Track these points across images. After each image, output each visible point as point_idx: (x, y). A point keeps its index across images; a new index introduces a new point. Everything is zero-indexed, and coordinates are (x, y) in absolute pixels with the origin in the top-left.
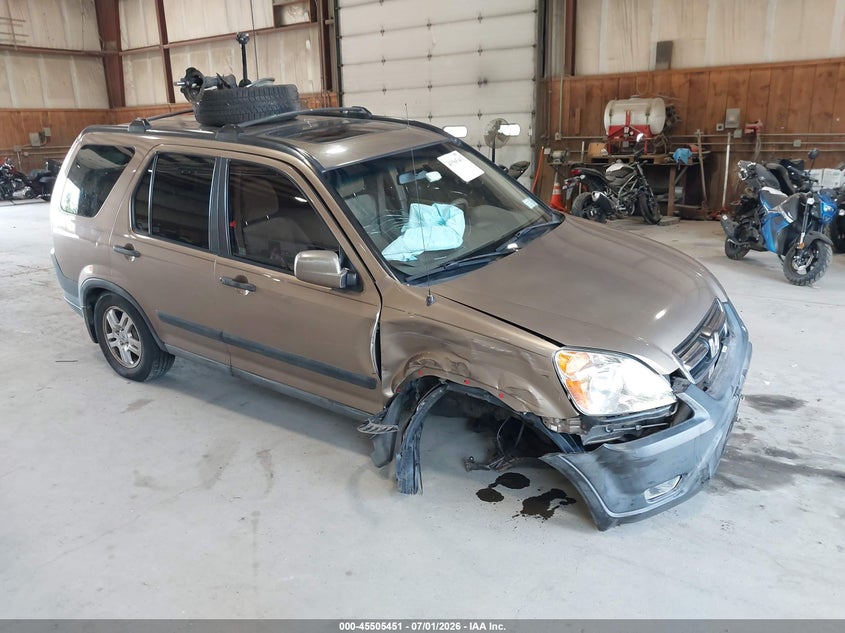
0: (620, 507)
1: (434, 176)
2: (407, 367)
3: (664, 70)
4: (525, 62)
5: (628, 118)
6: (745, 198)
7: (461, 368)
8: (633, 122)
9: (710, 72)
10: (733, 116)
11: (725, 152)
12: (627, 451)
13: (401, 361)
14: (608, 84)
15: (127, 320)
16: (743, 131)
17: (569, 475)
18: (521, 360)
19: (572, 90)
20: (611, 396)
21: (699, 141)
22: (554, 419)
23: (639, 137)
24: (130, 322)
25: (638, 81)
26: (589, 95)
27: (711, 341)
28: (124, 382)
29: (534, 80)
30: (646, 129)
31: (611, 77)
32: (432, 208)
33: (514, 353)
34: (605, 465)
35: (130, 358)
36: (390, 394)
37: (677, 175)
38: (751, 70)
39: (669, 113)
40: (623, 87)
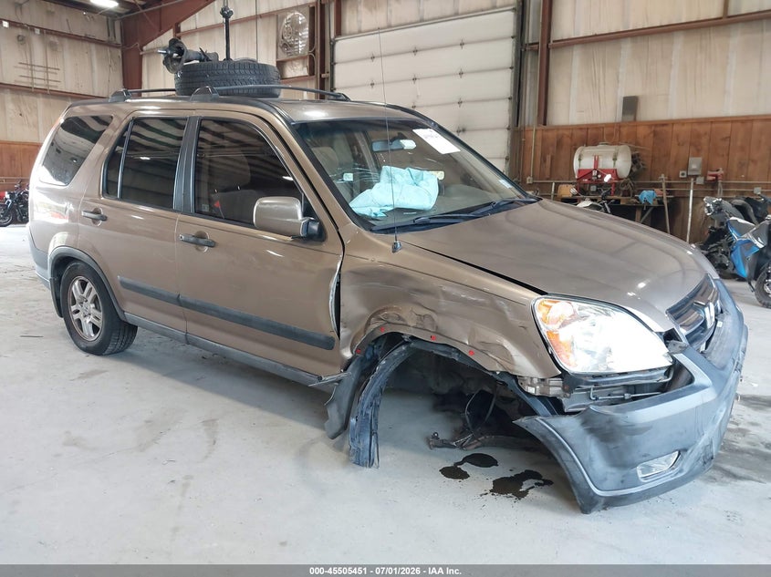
0: (608, 484)
1: (409, 144)
2: (368, 324)
3: (630, 122)
4: (501, 113)
5: (596, 162)
6: (713, 228)
7: (427, 321)
8: (600, 167)
9: (673, 124)
10: (695, 164)
11: (689, 197)
12: (616, 414)
13: (362, 317)
14: (578, 134)
15: (91, 289)
16: (705, 177)
17: (548, 441)
18: (494, 311)
19: (543, 140)
20: (597, 356)
21: (664, 186)
22: (532, 378)
23: (607, 178)
24: (94, 292)
25: (606, 131)
26: (559, 143)
27: (706, 309)
28: (83, 355)
29: (508, 129)
30: (614, 172)
31: (580, 128)
32: (405, 172)
33: (488, 302)
34: (592, 431)
35: (91, 331)
36: (348, 354)
37: (642, 216)
38: (712, 122)
39: (635, 159)
40: (592, 136)
